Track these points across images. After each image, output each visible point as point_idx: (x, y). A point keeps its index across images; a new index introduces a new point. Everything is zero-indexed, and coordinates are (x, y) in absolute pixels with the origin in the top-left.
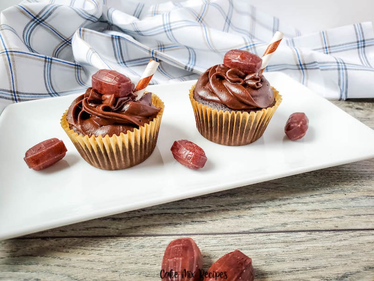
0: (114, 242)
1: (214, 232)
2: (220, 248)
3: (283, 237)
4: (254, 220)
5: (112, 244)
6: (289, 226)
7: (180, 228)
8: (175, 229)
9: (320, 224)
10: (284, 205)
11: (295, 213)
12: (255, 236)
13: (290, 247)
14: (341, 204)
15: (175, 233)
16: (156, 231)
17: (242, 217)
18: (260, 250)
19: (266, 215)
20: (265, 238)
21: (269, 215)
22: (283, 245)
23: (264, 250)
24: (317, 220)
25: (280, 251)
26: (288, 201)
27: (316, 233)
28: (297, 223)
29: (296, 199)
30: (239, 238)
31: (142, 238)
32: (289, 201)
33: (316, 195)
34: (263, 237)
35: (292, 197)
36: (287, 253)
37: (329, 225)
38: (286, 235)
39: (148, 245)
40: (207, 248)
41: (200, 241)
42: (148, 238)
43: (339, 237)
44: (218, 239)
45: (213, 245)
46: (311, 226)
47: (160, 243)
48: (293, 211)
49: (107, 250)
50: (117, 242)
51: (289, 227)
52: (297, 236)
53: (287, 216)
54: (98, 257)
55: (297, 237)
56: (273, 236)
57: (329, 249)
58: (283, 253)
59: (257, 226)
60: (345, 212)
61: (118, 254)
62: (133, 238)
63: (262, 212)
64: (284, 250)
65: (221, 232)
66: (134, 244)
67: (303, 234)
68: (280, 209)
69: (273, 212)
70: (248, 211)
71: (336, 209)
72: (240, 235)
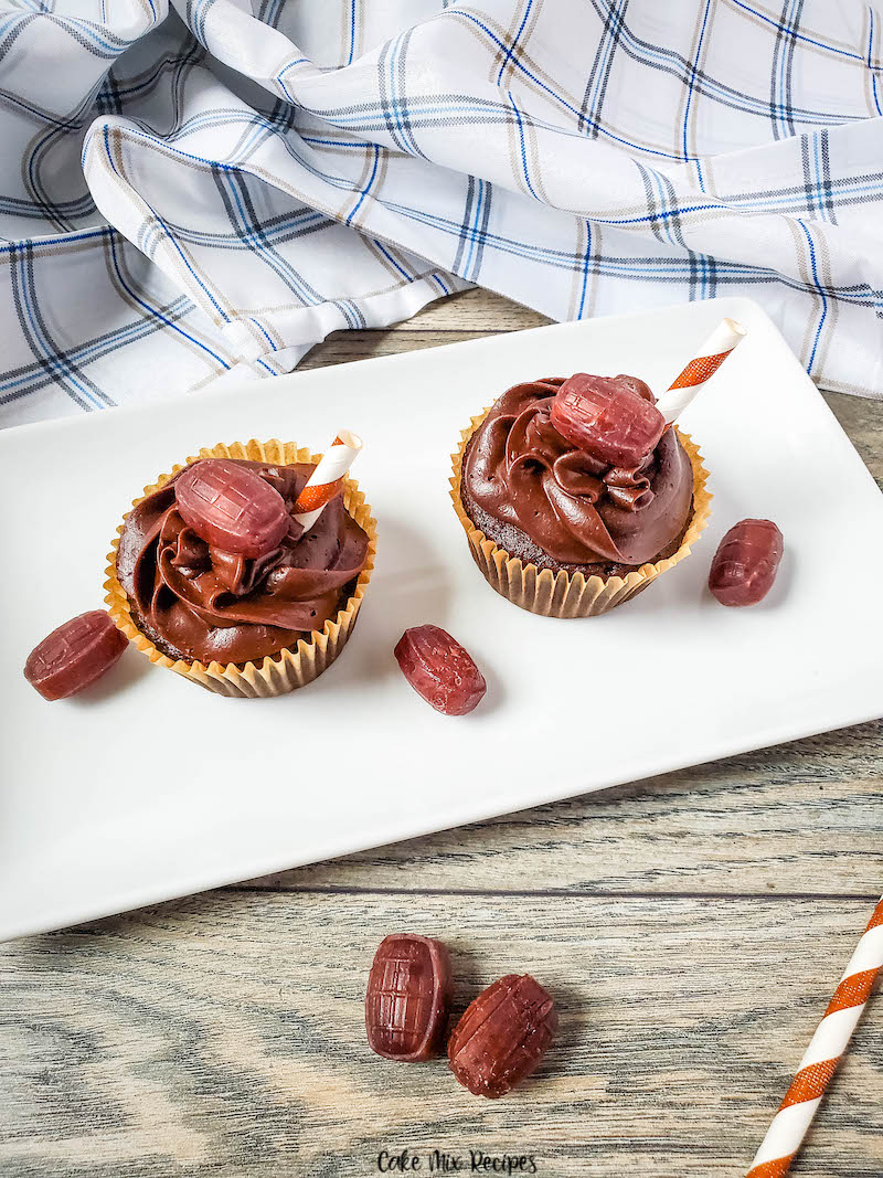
0: (264, 906)
1: (488, 887)
2: (499, 932)
3: (642, 909)
4: (584, 858)
5: (261, 910)
6: (661, 879)
7: (411, 874)
8: (399, 874)
9: (737, 876)
10: (663, 814)
11: (683, 840)
12: (578, 904)
13: (653, 937)
14: (801, 819)
15: (399, 886)
16: (358, 880)
17: (558, 846)
18: (585, 944)
19: (615, 845)
20: (600, 910)
21: (621, 844)
22: (638, 930)
23: (594, 943)
24: (731, 865)
25: (626, 946)
26: (675, 802)
27: (718, 903)
28: (682, 871)
29: (696, 797)
30: (542, 907)
31: (325, 896)
32: (677, 803)
33: (748, 786)
34: (596, 908)
35: (689, 788)
36: (642, 952)
37: (753, 881)
38: (648, 905)
39: (340, 916)
40: (467, 931)
41: (454, 911)
42: (340, 897)
43: (769, 917)
44: (495, 907)
45: (481, 923)
46: (712, 882)
47: (366, 912)
48: (682, 835)
49: (250, 928)
50: (271, 906)
51: (661, 883)
52: (675, 909)
53: (662, 849)
54: (232, 943)
55: (674, 911)
56: (620, 907)
57: (736, 946)
58: (635, 952)
59: (588, 876)
60: (804, 842)
61: (273, 937)
62: (306, 896)
63: (606, 833)
64: (637, 944)
65: (503, 889)
66: (308, 913)
67: (690, 904)
68: (649, 828)
69: (633, 835)
70: (575, 830)
71: (784, 834)
72: (546, 899)
